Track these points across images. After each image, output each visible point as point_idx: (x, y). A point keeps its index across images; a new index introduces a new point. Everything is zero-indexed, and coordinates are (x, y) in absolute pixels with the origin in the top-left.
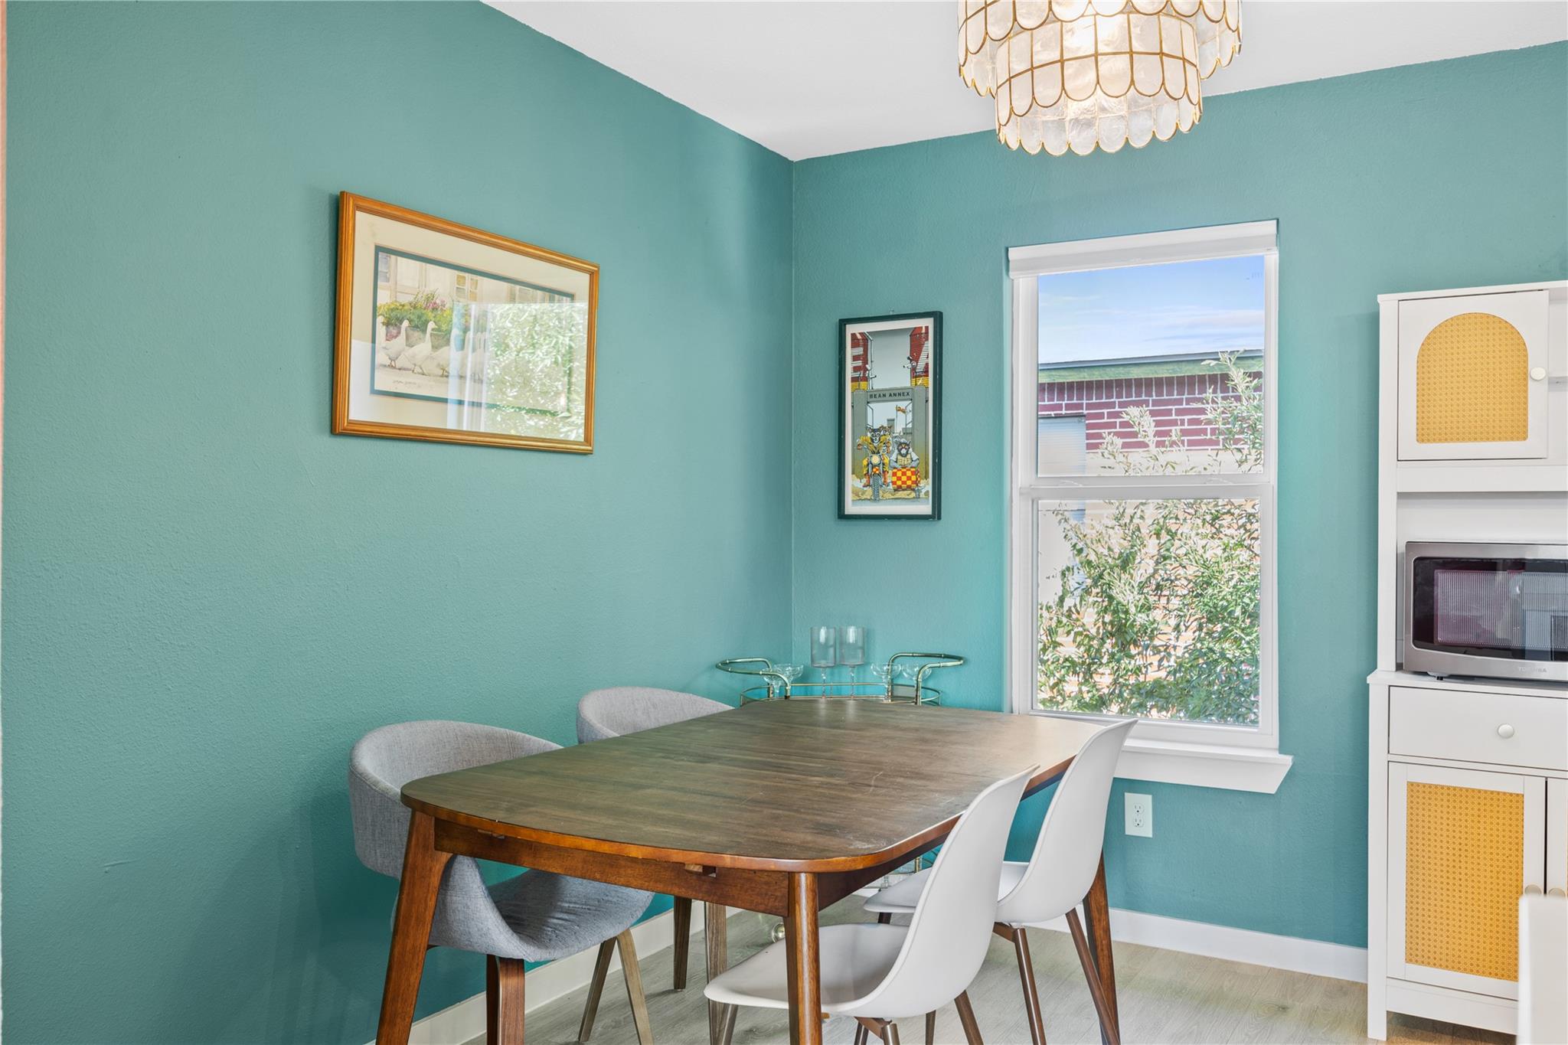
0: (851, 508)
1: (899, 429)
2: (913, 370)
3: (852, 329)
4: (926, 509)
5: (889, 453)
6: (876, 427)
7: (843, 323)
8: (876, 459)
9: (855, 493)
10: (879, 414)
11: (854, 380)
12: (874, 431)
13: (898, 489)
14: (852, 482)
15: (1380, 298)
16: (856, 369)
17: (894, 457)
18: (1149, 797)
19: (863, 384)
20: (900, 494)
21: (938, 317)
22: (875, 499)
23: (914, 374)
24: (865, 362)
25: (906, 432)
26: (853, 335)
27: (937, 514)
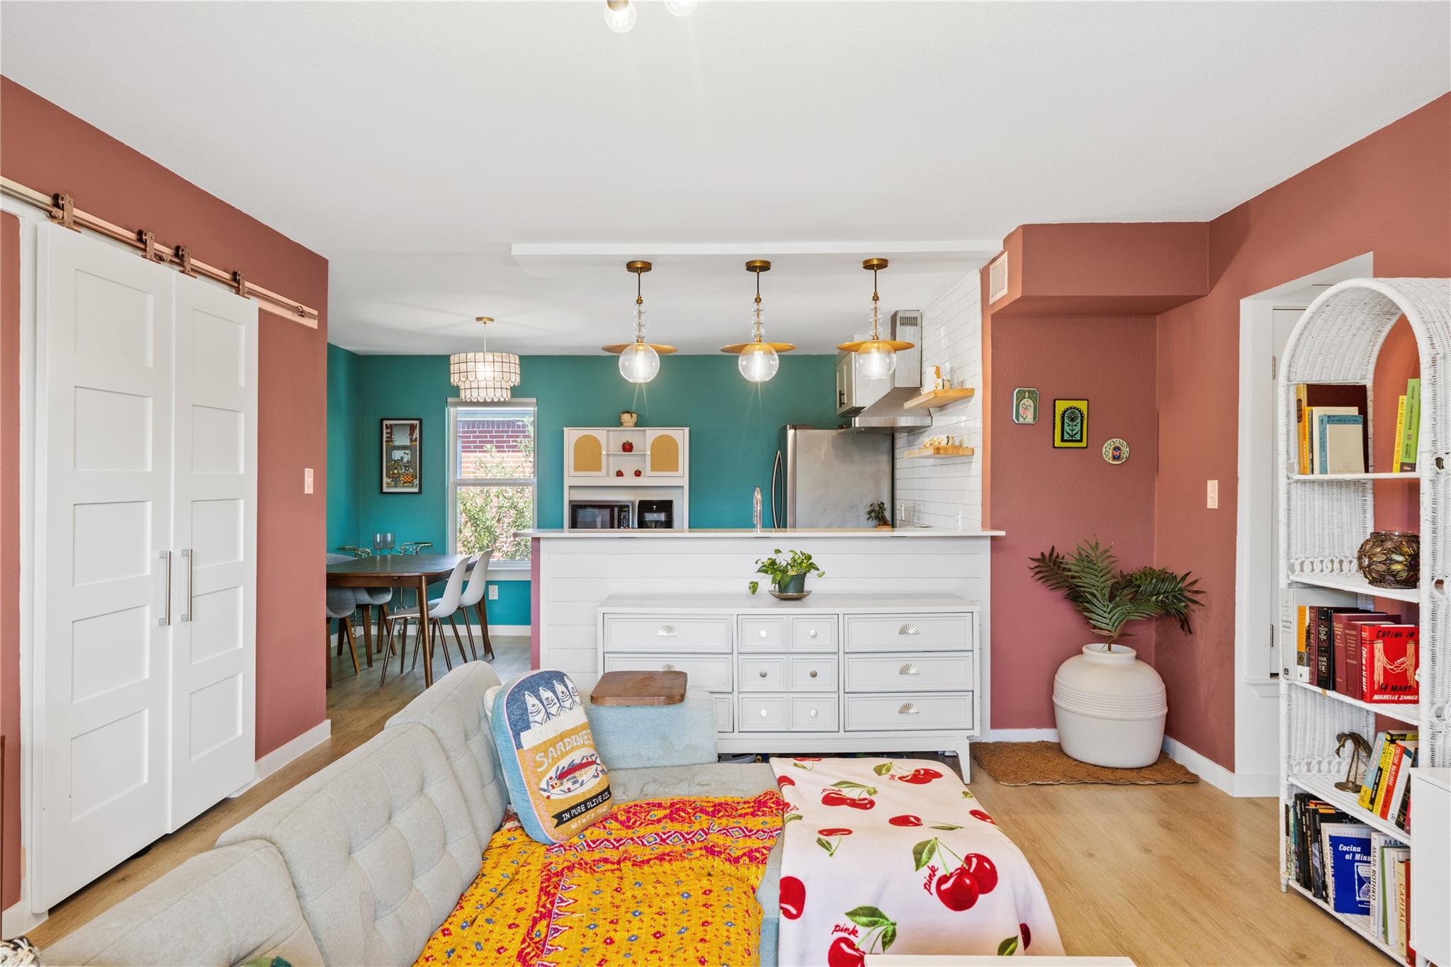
0: (385, 490)
1: (405, 460)
2: (411, 439)
3: (385, 422)
4: (416, 490)
5: (401, 469)
6: (396, 459)
7: (382, 420)
8: (396, 471)
9: (387, 483)
10: (397, 455)
11: (386, 441)
12: (395, 461)
13: (405, 482)
14: (385, 480)
15: (564, 428)
16: (387, 437)
17: (403, 471)
18: (497, 586)
19: (390, 443)
20: (405, 484)
21: (421, 421)
22: (396, 486)
23: (411, 440)
24: (391, 435)
25: (408, 461)
26: (386, 425)
27: (420, 492)
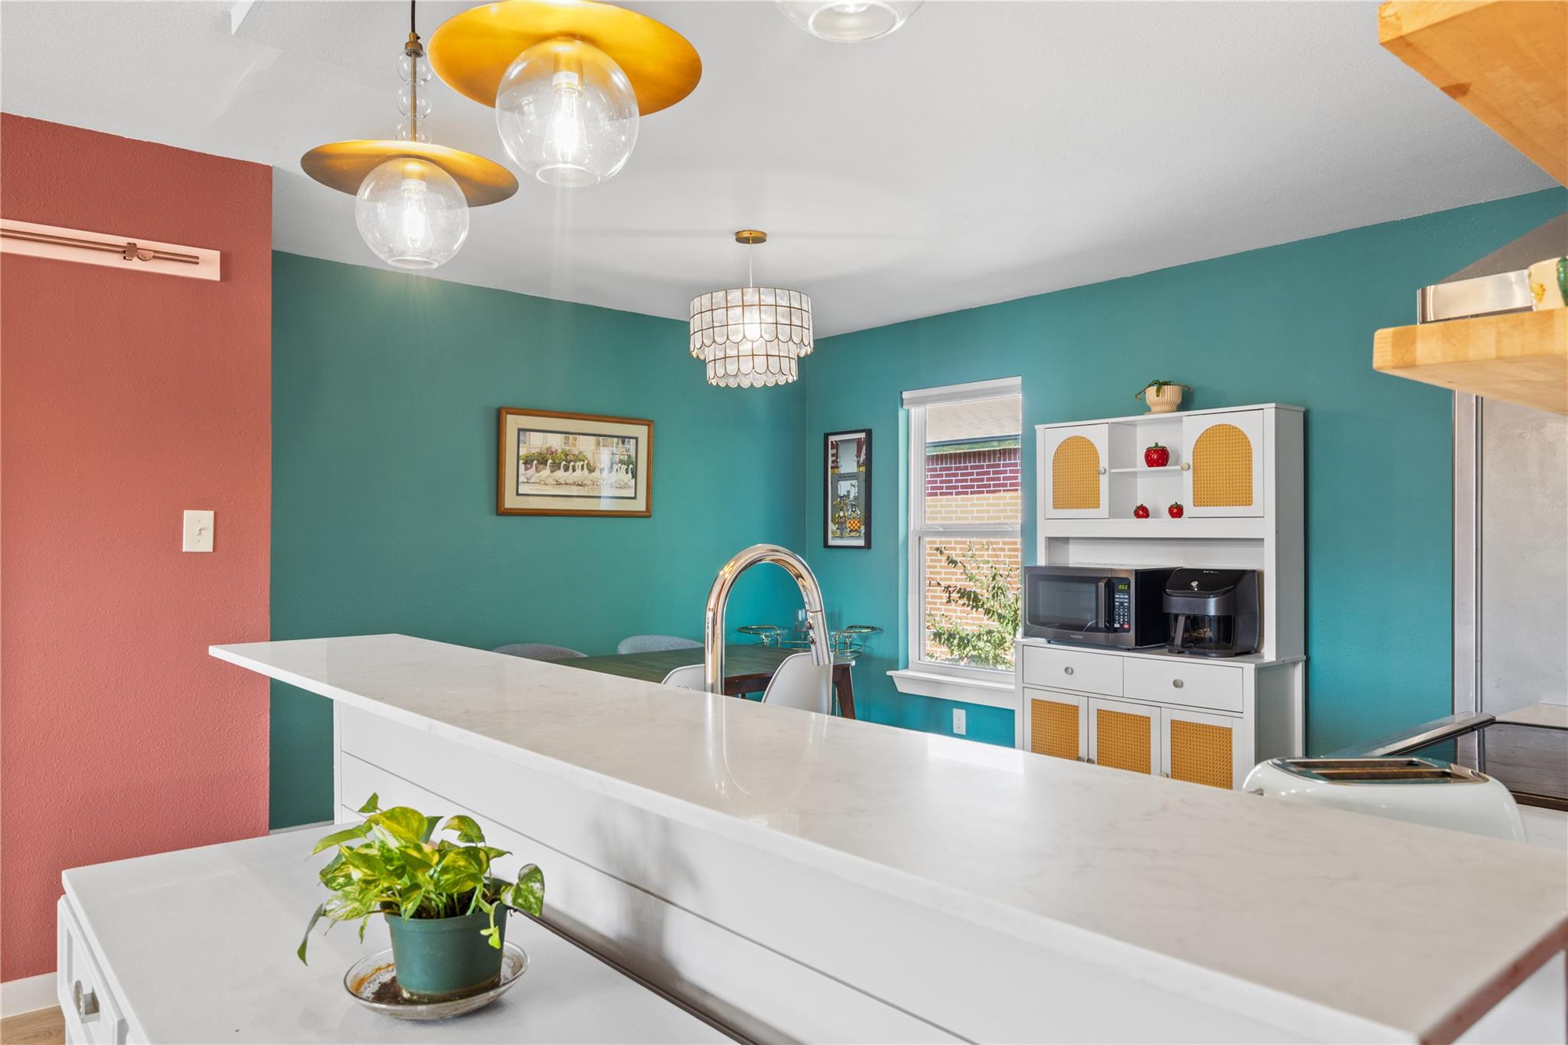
0: (831, 542)
1: (852, 497)
2: (858, 462)
3: (832, 439)
4: (861, 542)
5: (848, 510)
6: (842, 495)
7: (827, 436)
8: (842, 514)
9: (833, 533)
10: (844, 487)
11: (832, 468)
12: (841, 497)
13: (851, 531)
14: (831, 527)
15: (1036, 427)
16: (833, 462)
17: (849, 513)
18: (964, 711)
19: (836, 470)
20: (853, 534)
21: (869, 433)
22: (841, 537)
23: (859, 466)
24: (837, 458)
25: (856, 498)
26: (832, 442)
27: (868, 545)
